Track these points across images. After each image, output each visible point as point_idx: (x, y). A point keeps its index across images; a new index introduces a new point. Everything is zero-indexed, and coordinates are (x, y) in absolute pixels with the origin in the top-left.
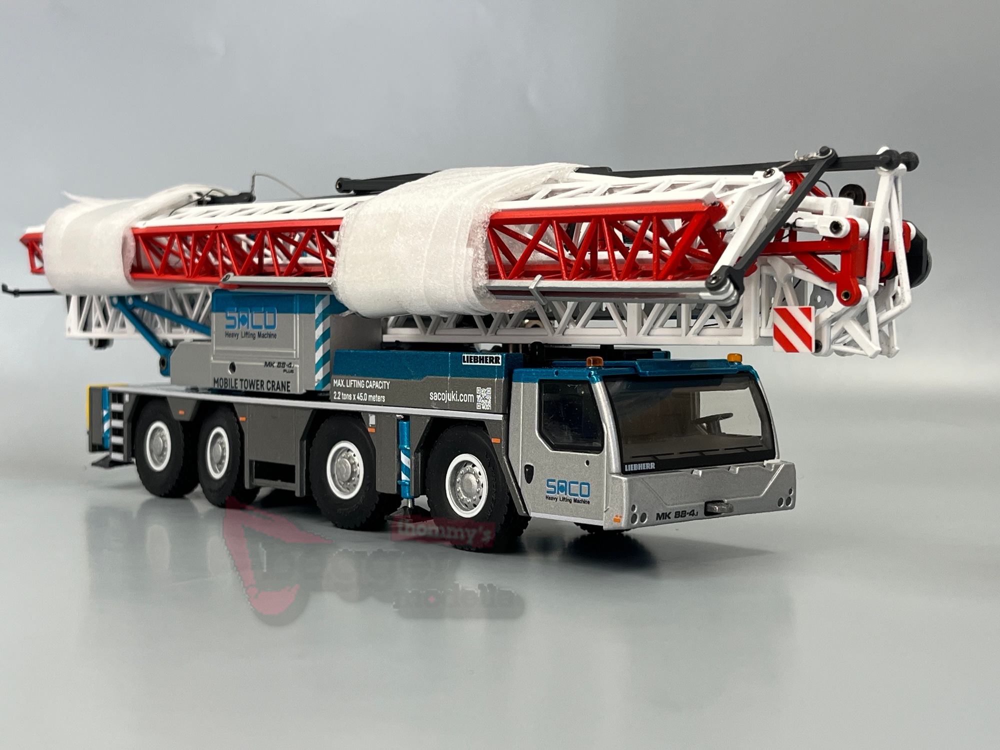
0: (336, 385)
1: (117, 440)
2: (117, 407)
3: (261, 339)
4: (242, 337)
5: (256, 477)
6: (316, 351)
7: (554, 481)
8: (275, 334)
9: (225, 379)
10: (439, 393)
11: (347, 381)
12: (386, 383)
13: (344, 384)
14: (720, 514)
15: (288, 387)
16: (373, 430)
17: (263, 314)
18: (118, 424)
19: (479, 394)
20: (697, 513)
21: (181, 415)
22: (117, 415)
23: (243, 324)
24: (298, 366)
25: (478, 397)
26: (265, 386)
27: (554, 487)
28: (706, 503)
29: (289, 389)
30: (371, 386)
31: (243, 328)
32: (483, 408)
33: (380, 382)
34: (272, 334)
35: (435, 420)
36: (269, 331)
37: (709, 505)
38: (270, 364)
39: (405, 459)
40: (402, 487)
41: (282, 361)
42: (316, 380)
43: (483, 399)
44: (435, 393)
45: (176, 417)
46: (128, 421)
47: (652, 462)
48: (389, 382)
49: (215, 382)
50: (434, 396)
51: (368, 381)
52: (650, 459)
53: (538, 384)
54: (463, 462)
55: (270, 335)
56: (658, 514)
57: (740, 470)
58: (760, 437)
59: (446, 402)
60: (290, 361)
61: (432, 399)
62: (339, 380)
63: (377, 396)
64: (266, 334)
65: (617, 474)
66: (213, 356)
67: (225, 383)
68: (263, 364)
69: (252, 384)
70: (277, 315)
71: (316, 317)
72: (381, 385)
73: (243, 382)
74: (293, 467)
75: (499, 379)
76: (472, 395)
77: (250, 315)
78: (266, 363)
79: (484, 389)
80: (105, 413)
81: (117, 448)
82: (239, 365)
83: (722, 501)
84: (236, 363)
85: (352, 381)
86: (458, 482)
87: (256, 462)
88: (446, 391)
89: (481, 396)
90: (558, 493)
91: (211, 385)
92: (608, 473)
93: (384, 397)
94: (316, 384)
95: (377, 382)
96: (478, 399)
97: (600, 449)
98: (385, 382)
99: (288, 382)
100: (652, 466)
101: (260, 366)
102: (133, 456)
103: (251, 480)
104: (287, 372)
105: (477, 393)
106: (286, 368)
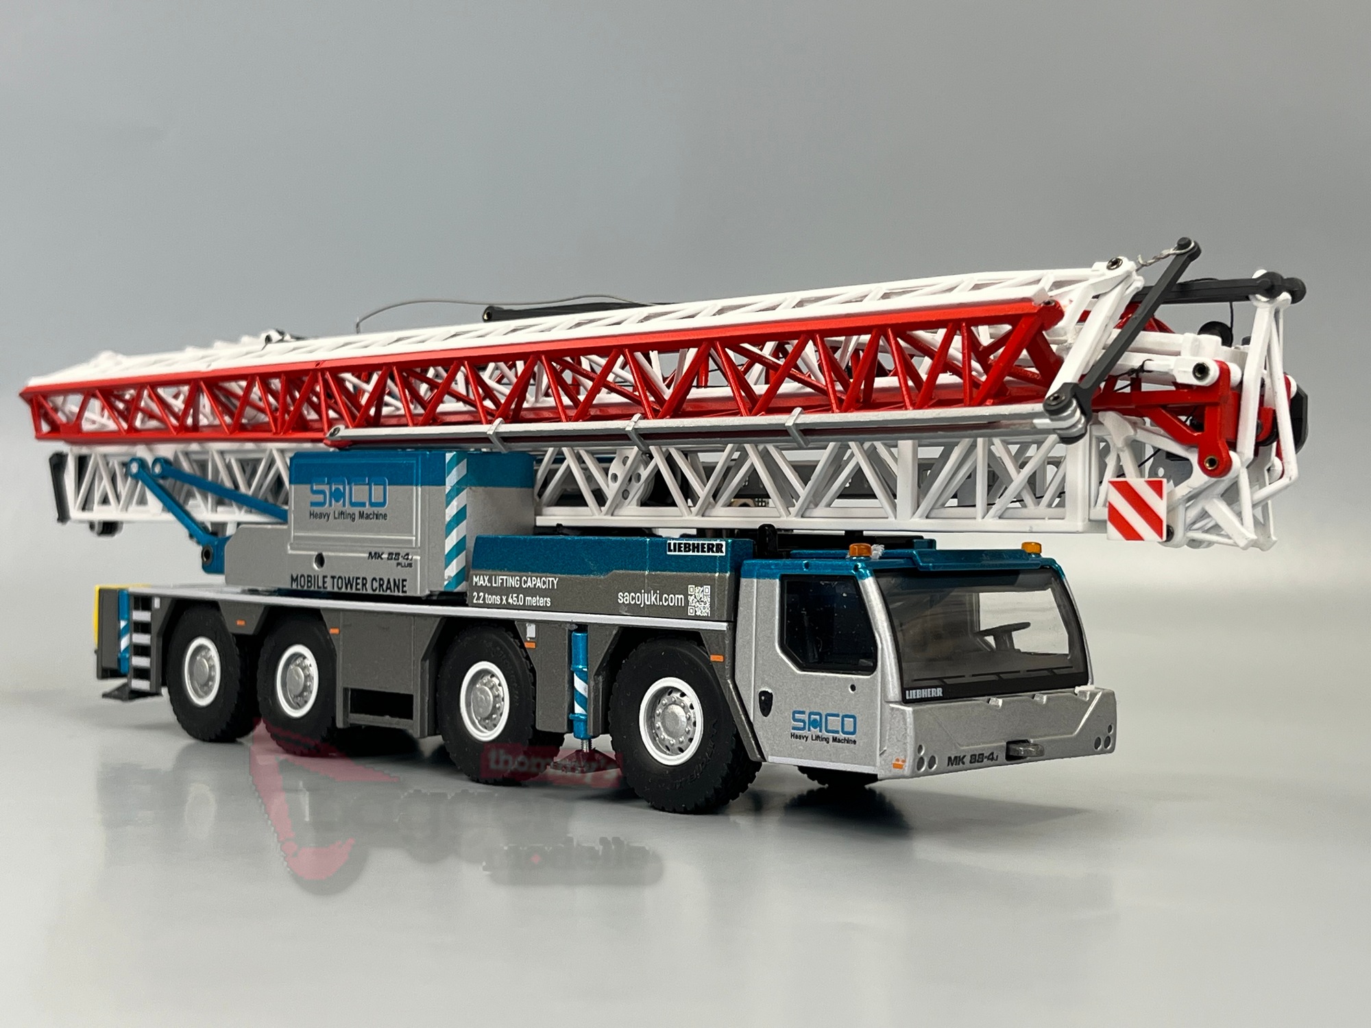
0: (476, 583)
1: (141, 662)
2: (142, 616)
3: (364, 521)
4: (335, 518)
5: (352, 712)
6: (446, 537)
7: (803, 713)
8: (385, 514)
9: (308, 576)
10: (632, 594)
11: (493, 577)
12: (552, 581)
13: (488, 582)
14: (1025, 757)
15: (404, 586)
16: (533, 645)
17: (367, 487)
18: (143, 639)
19: (691, 595)
20: (997, 757)
21: (240, 627)
22: (142, 628)
23: (337, 501)
24: (419, 558)
25: (691, 599)
26: (368, 585)
27: (803, 721)
28: (1008, 743)
29: (405, 589)
30: (529, 584)
31: (337, 506)
32: (698, 613)
33: (544, 578)
34: (381, 514)
35: (625, 631)
36: (376, 510)
37: (1013, 746)
38: (378, 556)
39: (580, 685)
40: (574, 722)
41: (394, 551)
42: (446, 578)
43: (698, 601)
44: (626, 594)
45: (231, 629)
46: (158, 635)
47: (939, 687)
48: (557, 579)
49: (293, 580)
50: (624, 598)
51: (524, 578)
52: (936, 683)
53: (780, 580)
54: (668, 688)
55: (377, 516)
56: (950, 758)
57: (1048, 699)
58: (1066, 655)
59: (642, 606)
60: (407, 551)
61: (620, 602)
62: (482, 577)
63: (538, 598)
64: (371, 514)
65: (895, 702)
66: (291, 544)
67: (308, 581)
68: (367, 555)
69: (349, 583)
70: (387, 487)
71: (447, 491)
72: (544, 583)
73: (336, 580)
74: (410, 698)
75: (721, 574)
76: (682, 596)
77: (347, 487)
78: (370, 554)
79: (699, 588)
80: (123, 624)
81: (142, 673)
82: (329, 557)
83: (1026, 741)
84: (324, 554)
85: (500, 577)
86: (659, 715)
87: (353, 690)
88: (643, 591)
89: (695, 597)
90: (809, 730)
91: (286, 585)
92: (883, 702)
93: (549, 599)
94: (446, 583)
95: (539, 578)
96: (691, 601)
97: (871, 669)
98: (551, 579)
99: (404, 580)
100: (939, 692)
101: (364, 558)
102: (164, 684)
103: (345, 715)
104: (402, 567)
105: (689, 593)
106: (401, 560)
